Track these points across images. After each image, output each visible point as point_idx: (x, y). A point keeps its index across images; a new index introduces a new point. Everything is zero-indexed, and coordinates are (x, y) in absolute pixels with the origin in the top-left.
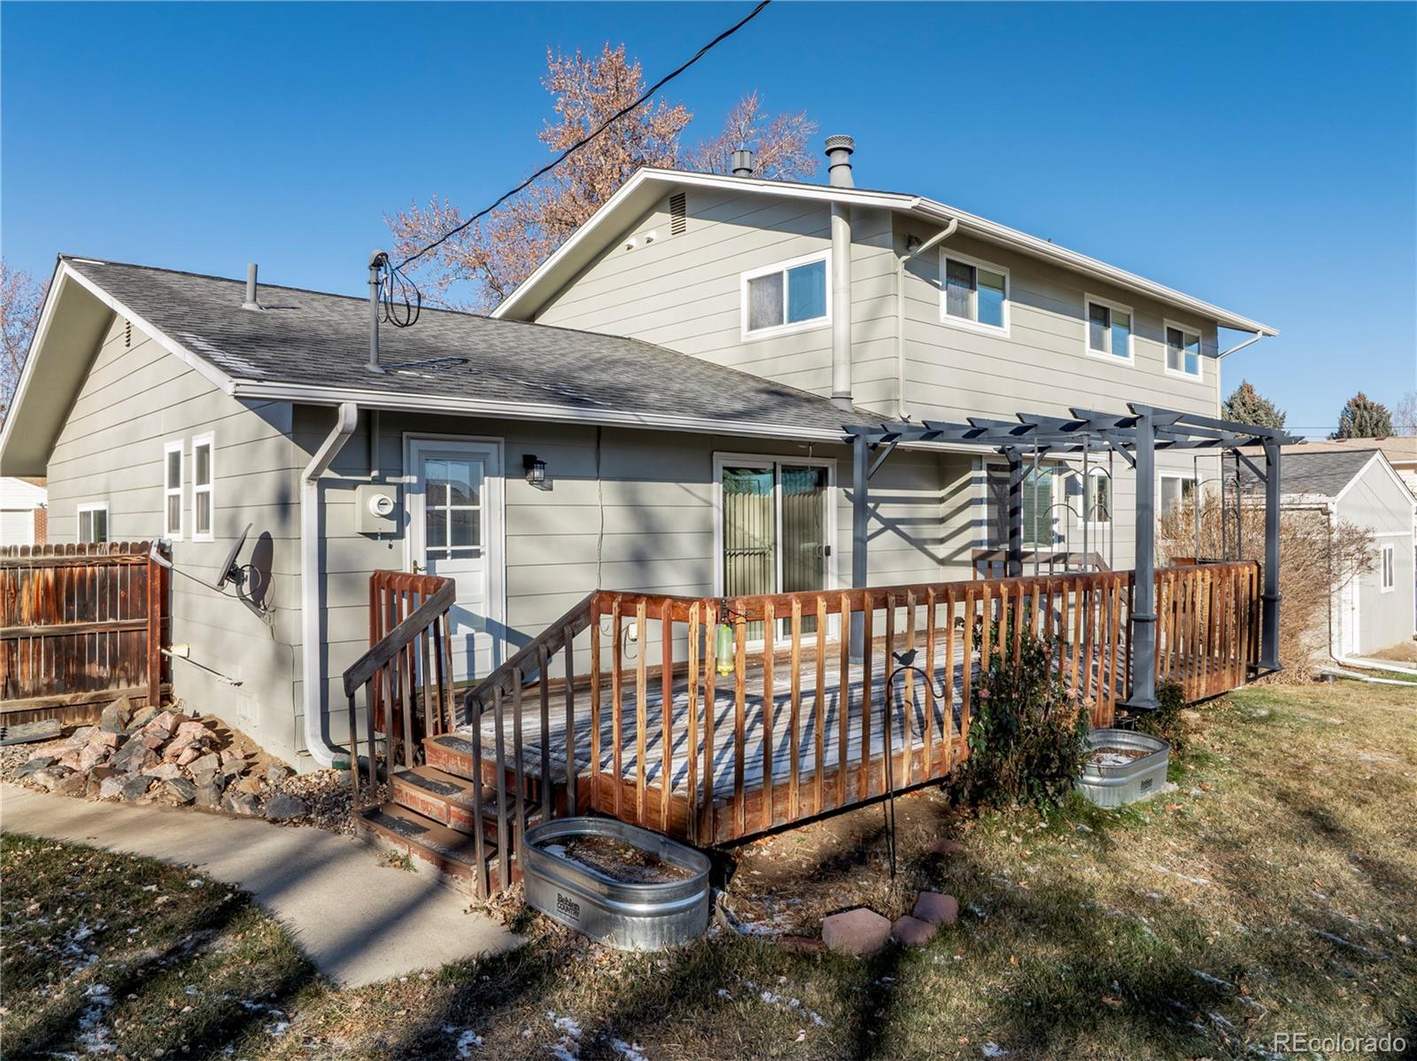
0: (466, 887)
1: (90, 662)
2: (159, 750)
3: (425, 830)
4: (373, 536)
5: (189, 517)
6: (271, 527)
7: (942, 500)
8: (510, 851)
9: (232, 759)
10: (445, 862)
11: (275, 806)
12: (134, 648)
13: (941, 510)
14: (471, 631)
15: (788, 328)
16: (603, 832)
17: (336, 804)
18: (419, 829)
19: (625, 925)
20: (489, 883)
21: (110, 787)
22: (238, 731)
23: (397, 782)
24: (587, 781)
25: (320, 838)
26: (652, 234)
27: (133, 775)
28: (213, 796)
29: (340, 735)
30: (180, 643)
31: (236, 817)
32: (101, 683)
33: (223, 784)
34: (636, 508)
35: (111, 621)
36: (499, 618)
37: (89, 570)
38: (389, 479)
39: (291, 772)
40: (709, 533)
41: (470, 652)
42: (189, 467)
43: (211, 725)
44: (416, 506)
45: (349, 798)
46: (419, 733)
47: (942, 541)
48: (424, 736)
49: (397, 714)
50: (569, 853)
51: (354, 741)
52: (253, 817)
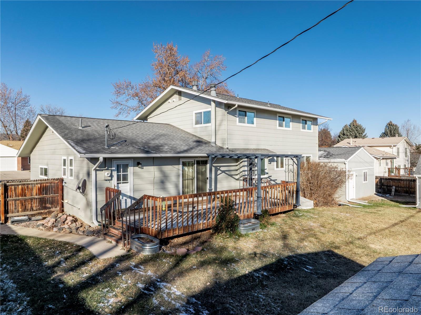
0: (121, 245)
1: (47, 204)
2: (64, 222)
3: (115, 237)
4: (106, 180)
5: (68, 173)
6: (86, 178)
7: (237, 165)
8: (128, 240)
9: (78, 224)
10: (117, 242)
11: (87, 233)
12: (56, 200)
13: (237, 168)
14: (126, 198)
15: (203, 125)
16: (145, 237)
17: (99, 232)
18: (113, 236)
19: (144, 250)
20: (125, 245)
21: (55, 229)
22: (79, 218)
23: (110, 228)
24: (142, 228)
25: (95, 238)
26: (174, 100)
27: (59, 227)
28: (75, 231)
29: (100, 219)
30: (66, 200)
31: (80, 235)
32: (50, 208)
33: (77, 229)
34: (162, 172)
35: (52, 195)
36: (132, 195)
37: (47, 184)
38: (109, 169)
39: (90, 227)
40: (179, 176)
41: (126, 203)
42: (68, 163)
43: (73, 217)
44: (115, 174)
45: (101, 231)
46: (114, 219)
47: (237, 175)
48: (115, 220)
49: (110, 215)
50: (138, 240)
51: (102, 221)
52: (83, 235)
